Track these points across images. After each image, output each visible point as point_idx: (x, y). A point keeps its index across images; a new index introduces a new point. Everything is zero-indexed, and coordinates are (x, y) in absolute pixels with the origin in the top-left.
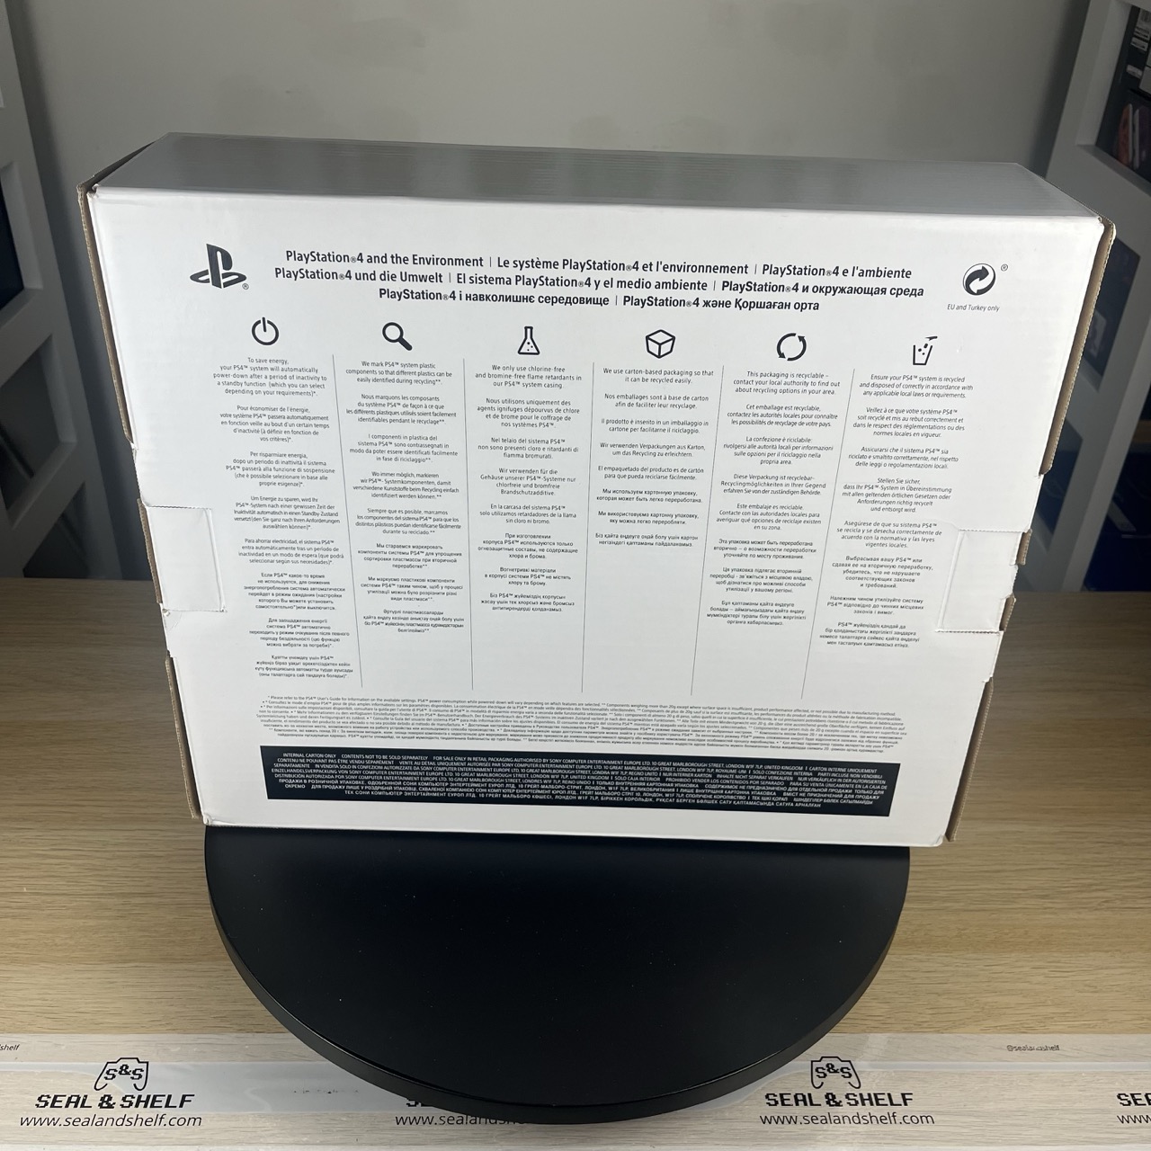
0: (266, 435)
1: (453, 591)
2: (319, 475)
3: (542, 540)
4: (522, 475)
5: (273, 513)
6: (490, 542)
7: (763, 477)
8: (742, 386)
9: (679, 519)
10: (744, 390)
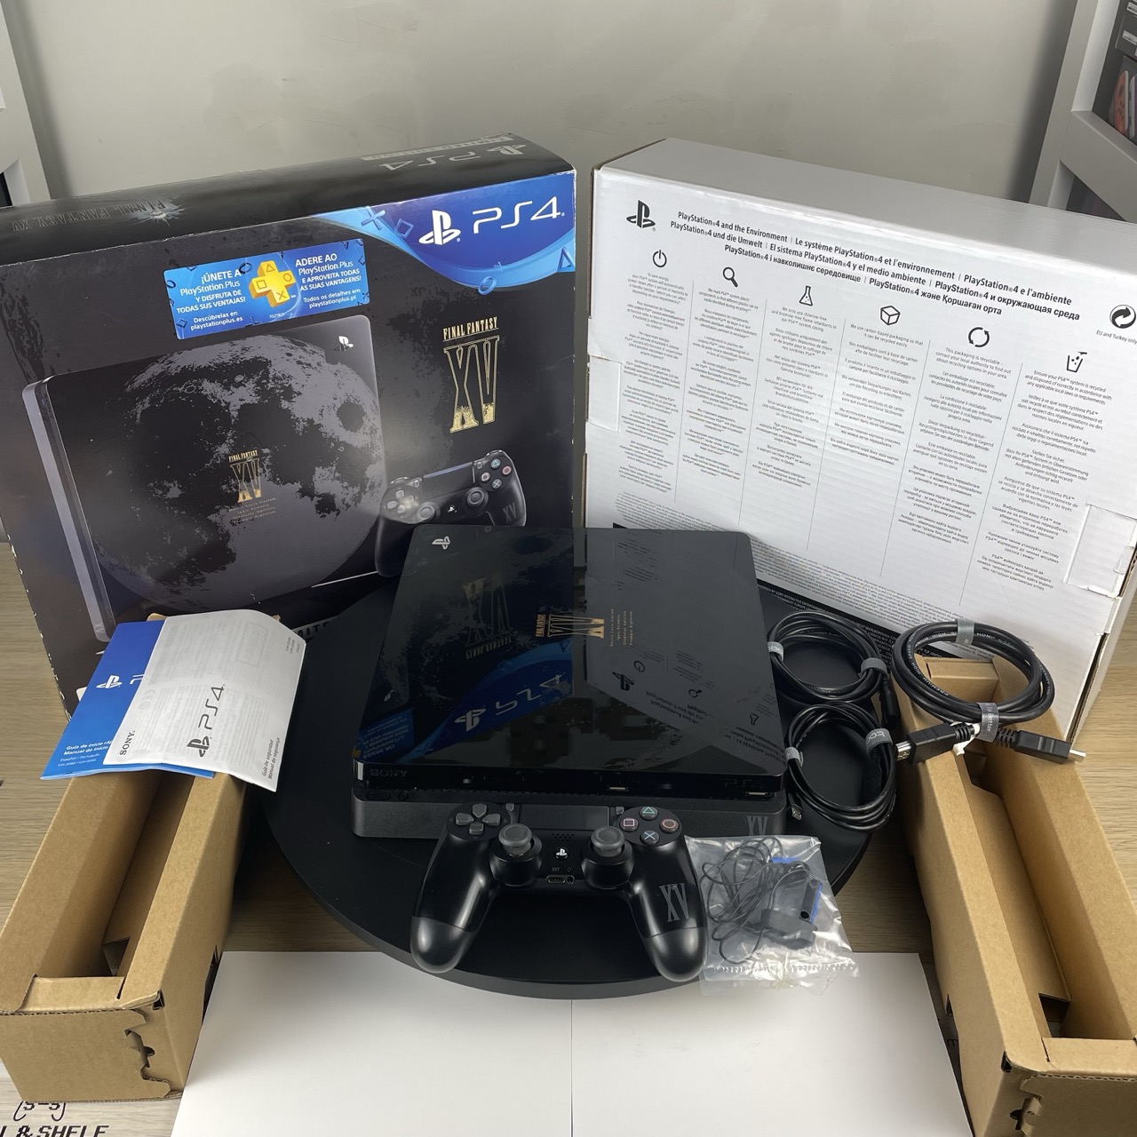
0: (649, 323)
1: (738, 453)
2: (673, 355)
3: (797, 433)
4: (790, 384)
5: (645, 373)
6: (764, 426)
7: (949, 428)
8: (942, 358)
9: (887, 442)
10: (943, 361)
